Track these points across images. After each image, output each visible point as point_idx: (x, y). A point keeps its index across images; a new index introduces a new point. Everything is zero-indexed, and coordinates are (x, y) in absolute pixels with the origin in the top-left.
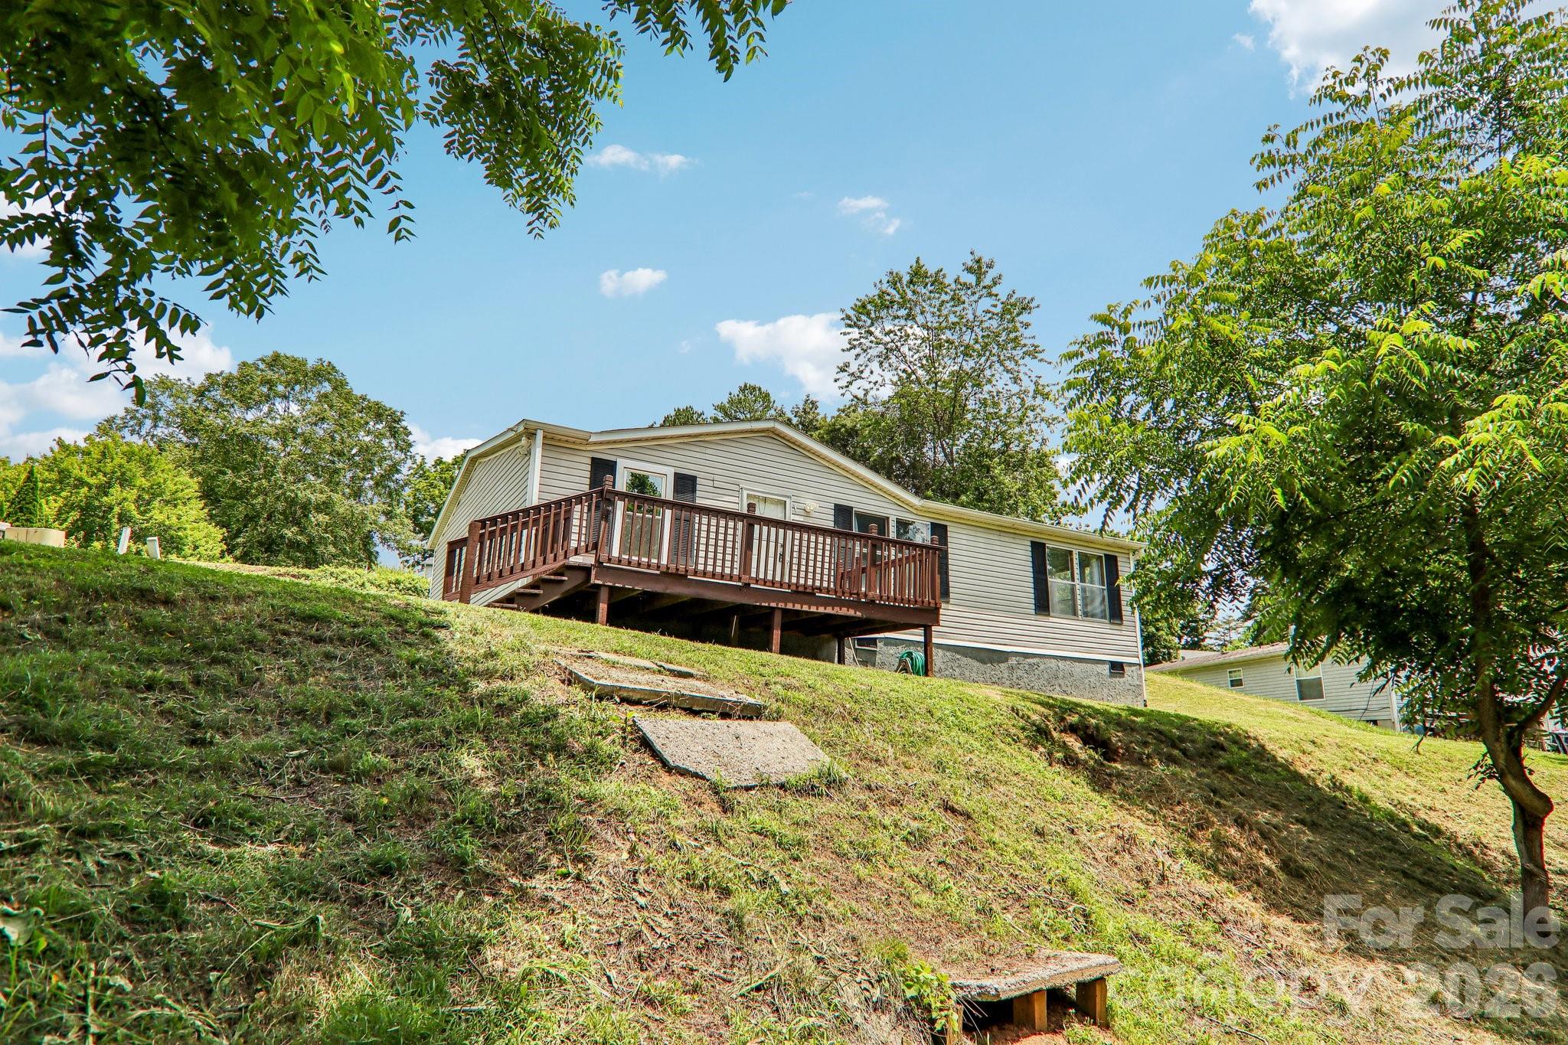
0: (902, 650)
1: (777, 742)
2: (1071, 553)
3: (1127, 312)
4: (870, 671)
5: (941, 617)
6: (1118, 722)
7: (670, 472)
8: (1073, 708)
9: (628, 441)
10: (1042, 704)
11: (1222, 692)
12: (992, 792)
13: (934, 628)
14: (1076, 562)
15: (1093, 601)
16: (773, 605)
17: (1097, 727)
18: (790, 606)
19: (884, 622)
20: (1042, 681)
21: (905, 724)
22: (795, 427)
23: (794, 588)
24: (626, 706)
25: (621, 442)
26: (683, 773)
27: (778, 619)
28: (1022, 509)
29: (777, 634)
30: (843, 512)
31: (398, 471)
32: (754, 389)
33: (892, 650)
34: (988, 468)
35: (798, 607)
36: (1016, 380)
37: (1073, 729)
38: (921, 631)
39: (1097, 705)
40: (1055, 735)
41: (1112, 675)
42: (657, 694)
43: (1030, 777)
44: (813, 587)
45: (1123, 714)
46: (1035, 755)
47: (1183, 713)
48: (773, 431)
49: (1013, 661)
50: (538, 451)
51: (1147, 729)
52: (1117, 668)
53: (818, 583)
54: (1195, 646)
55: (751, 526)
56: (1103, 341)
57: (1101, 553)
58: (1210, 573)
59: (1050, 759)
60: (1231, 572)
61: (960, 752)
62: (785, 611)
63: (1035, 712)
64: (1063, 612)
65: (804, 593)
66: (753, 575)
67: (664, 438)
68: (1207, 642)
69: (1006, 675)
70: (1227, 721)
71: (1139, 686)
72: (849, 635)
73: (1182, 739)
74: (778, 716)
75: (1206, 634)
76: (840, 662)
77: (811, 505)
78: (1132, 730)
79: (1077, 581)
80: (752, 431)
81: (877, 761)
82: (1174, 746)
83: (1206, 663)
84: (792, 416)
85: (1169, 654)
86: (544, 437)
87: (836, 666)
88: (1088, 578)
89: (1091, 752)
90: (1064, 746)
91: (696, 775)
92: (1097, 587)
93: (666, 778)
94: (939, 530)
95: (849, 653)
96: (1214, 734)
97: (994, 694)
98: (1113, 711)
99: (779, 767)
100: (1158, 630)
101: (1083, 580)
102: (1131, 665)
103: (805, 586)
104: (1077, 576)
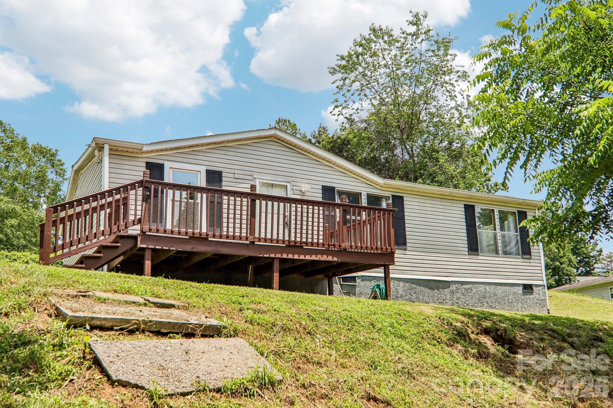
0: (373, 283)
1: (225, 354)
2: (493, 210)
3: (524, 18)
4: (353, 299)
5: (396, 260)
6: (522, 325)
7: (203, 169)
8: (486, 317)
9: (171, 149)
10: (464, 315)
11: (605, 302)
12: (415, 382)
13: (391, 267)
14: (497, 217)
15: (510, 243)
16: (272, 256)
17: (505, 330)
18: (285, 256)
19: (356, 264)
20: (474, 300)
21: (351, 335)
22: (314, 144)
23: (287, 243)
24: (97, 332)
25: (166, 150)
26: (125, 384)
27: (276, 266)
28: (462, 185)
29: (276, 276)
30: (328, 191)
31: (60, 190)
32: (285, 121)
33: (368, 283)
34: (437, 160)
35: (290, 256)
36: (453, 98)
37: (486, 332)
38: (382, 269)
39: (507, 314)
40: (473, 336)
41: (524, 293)
42: (128, 321)
43: (446, 370)
44: (301, 242)
45: (527, 319)
46: (455, 352)
47: (571, 317)
48: (275, 137)
49: (453, 287)
50: (106, 159)
51: (545, 329)
52: (528, 288)
53: (304, 240)
54: (588, 273)
55: (253, 201)
56: (505, 41)
57: (515, 210)
58: (590, 214)
59: (465, 354)
60: (607, 211)
61: (392, 353)
62: (282, 261)
63: (457, 321)
64: (489, 252)
65: (295, 246)
66: (257, 235)
67: (197, 146)
68: (596, 270)
69: (448, 297)
70: (605, 320)
71: (544, 300)
72: (335, 275)
73: (570, 335)
74: (236, 333)
75: (595, 266)
76: (329, 294)
77: (305, 187)
78: (533, 330)
79: (498, 230)
80: (260, 138)
81: (318, 363)
82: (564, 340)
83: (594, 284)
84: (312, 138)
85: (570, 280)
86: (111, 150)
87: (327, 297)
88: (506, 227)
89: (500, 348)
90: (480, 344)
91: (136, 386)
92: (512, 234)
93: (108, 390)
94: (398, 200)
95: (336, 287)
96: (595, 331)
97: (428, 310)
98: (518, 317)
99: (220, 375)
100: (561, 264)
101: (502, 228)
102: (537, 286)
103: (295, 242)
104: (498, 227)
